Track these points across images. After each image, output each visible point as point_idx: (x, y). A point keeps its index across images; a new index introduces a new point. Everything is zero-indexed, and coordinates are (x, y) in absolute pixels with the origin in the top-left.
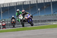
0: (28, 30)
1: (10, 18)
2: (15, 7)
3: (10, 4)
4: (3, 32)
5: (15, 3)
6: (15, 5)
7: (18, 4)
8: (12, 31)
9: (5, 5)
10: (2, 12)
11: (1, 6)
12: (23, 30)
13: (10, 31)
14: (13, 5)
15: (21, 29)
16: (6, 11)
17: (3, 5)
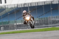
0: (56, 30)
1: (38, 17)
2: (43, 7)
3: (38, 3)
4: (31, 32)
5: (43, 2)
6: (43, 4)
7: (46, 4)
8: (40, 31)
9: (33, 4)
10: (30, 11)
11: (28, 5)
12: (51, 30)
13: (38, 31)
14: (41, 4)
15: (49, 29)
16: (34, 11)
17: (31, 4)
